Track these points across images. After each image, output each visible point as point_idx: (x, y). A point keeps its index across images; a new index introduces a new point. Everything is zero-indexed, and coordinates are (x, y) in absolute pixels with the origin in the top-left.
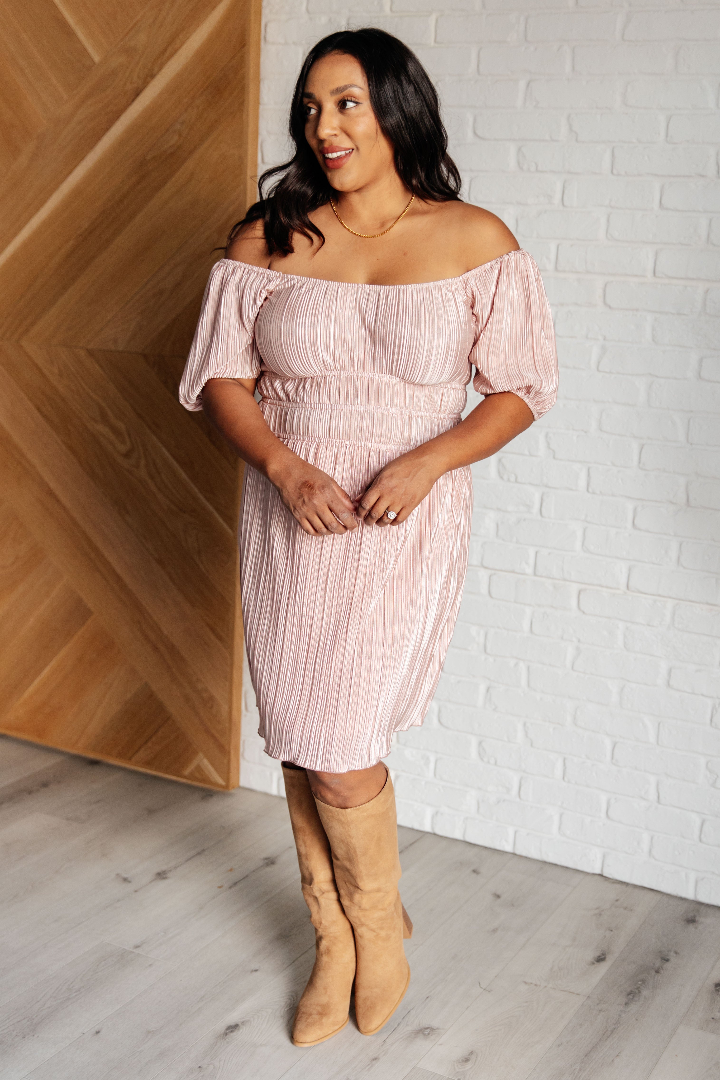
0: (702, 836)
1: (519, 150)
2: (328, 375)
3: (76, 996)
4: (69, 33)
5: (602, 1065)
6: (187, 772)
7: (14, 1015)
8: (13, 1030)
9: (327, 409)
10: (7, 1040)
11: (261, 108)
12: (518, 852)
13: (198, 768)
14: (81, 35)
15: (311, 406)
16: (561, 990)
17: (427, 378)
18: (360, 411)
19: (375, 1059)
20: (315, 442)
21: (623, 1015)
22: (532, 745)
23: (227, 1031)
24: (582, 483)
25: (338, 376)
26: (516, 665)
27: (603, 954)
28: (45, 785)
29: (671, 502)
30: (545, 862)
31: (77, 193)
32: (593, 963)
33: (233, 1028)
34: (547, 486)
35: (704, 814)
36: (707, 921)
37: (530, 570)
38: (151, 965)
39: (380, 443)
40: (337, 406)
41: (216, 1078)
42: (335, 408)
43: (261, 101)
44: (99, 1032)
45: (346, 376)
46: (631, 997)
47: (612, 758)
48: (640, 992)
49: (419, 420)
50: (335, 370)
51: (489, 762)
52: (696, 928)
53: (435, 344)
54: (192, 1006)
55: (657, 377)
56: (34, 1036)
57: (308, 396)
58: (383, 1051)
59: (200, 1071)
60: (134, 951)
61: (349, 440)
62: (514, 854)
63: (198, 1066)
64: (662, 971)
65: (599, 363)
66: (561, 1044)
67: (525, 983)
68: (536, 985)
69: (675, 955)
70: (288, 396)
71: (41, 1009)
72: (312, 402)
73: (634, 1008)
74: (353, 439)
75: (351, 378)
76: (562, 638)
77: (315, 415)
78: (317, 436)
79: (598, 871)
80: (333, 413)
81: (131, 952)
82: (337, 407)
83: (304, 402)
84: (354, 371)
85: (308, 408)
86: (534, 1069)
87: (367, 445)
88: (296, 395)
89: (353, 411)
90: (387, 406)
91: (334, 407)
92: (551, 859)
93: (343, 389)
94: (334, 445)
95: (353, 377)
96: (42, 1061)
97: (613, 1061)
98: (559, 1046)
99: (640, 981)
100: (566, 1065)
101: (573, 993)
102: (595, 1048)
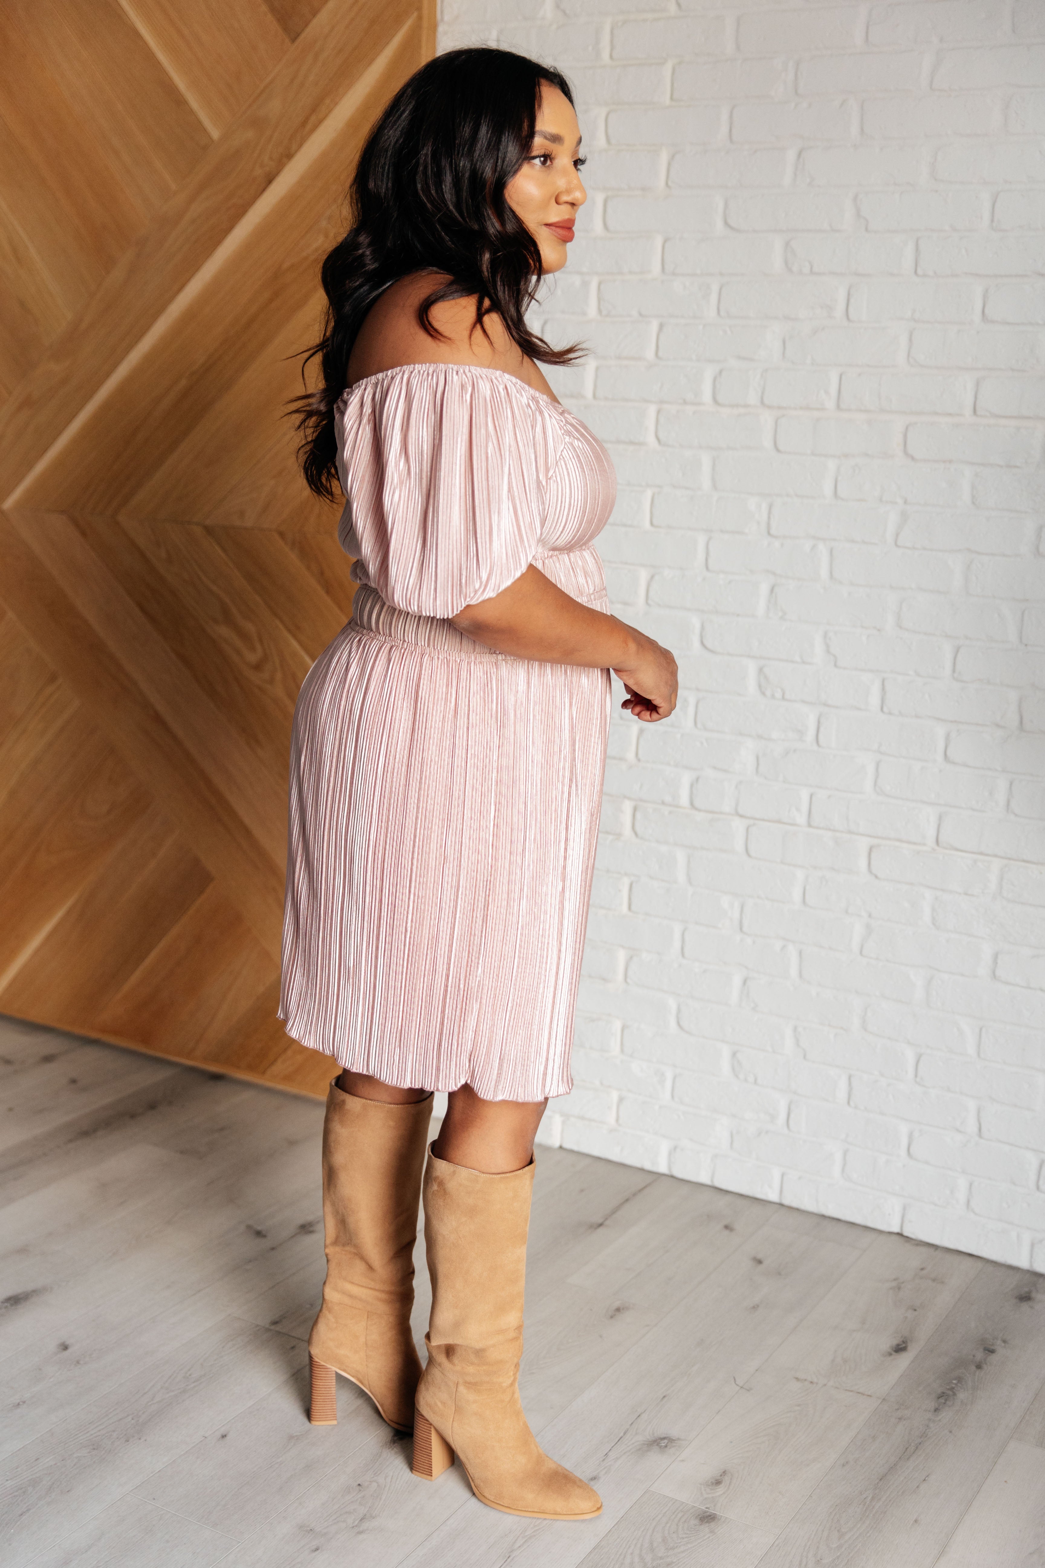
0: (1041, 1183)
1: (787, 244)
3: (195, 1387)
4: (180, 102)
5: (903, 1493)
7: (114, 1411)
8: (114, 1431)
10: (105, 1444)
12: (786, 1202)
14: (194, 102)
16: (846, 1390)
21: (931, 1425)
22: (805, 1057)
24: (874, 700)
26: (784, 948)
27: (903, 1342)
28: (152, 1106)
29: (998, 726)
30: (823, 1217)
32: (890, 1354)
34: (826, 705)
35: (1043, 1152)
37: (801, 819)
38: (293, 1348)
41: (380, 1499)
44: (225, 1436)
46: (942, 1400)
47: (916, 1076)
48: (954, 1394)
51: (746, 1080)
52: (1032, 1307)
55: (978, 553)
56: (140, 1439)
58: (605, 1468)
59: (360, 1490)
60: (271, 1328)
62: (781, 1205)
63: (357, 1483)
64: (985, 1367)
65: (897, 535)
66: (847, 1463)
67: (797, 1379)
68: (811, 1382)
69: (1003, 1345)
71: (149, 1404)
73: (946, 1415)
76: (847, 912)
79: (896, 1229)
81: (267, 1330)
86: (810, 1496)
92: (832, 1211)
96: (152, 1473)
97: (918, 1487)
98: (843, 1465)
99: (955, 1379)
100: (854, 1492)
101: (863, 1394)
102: (893, 1468)
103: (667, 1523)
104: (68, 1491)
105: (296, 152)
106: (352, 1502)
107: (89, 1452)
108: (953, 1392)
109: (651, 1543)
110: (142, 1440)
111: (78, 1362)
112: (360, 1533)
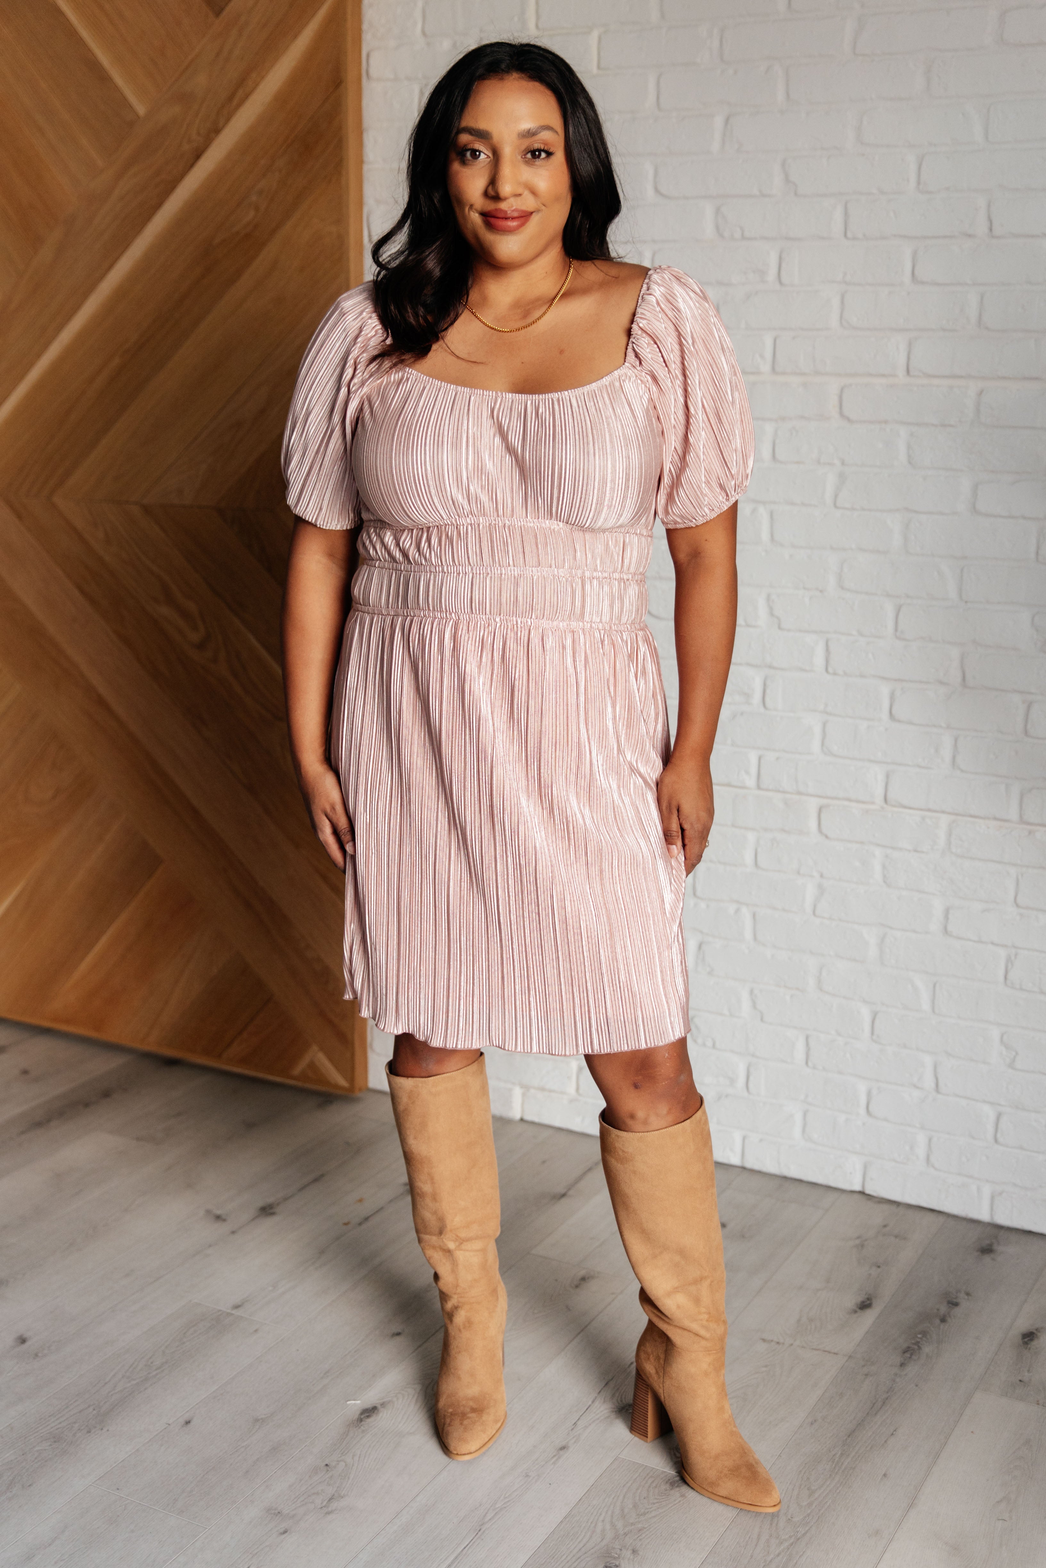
0: (999, 1135)
1: (718, 211)
2: (462, 524)
3: (157, 1374)
4: (103, 78)
5: (871, 1448)
6: (297, 1071)
7: (74, 1402)
8: (75, 1423)
9: (466, 573)
10: (66, 1436)
11: (366, 167)
12: (749, 1165)
13: (312, 1066)
14: (118, 79)
15: (443, 569)
16: (813, 1349)
17: (602, 520)
18: (513, 575)
19: (563, 1448)
20: (451, 619)
21: (898, 1380)
22: (762, 1020)
23: (362, 1417)
24: (819, 660)
25: (476, 526)
26: (737, 911)
27: (868, 1299)
28: (106, 1094)
29: (941, 683)
30: (785, 1178)
31: (120, 294)
32: (855, 1312)
33: (369, 1412)
34: (771, 667)
35: (999, 1105)
36: (1009, 1250)
37: (751, 782)
38: (256, 1331)
39: (543, 618)
40: (480, 568)
41: (349, 1478)
42: (478, 572)
43: (365, 159)
44: (189, 1422)
45: (488, 525)
46: (908, 1355)
47: (872, 1033)
48: (920, 1348)
49: (595, 582)
50: (470, 516)
51: (704, 1045)
52: (993, 1259)
53: (609, 471)
54: (314, 1385)
55: (916, 512)
56: (102, 1429)
57: (436, 555)
58: (574, 1437)
59: (328, 1471)
60: (233, 1312)
61: (500, 615)
62: (743, 1168)
63: (325, 1464)
64: (949, 1320)
65: (836, 496)
66: (815, 1421)
67: (764, 1340)
68: (778, 1343)
69: (966, 1297)
70: (405, 555)
71: (111, 1394)
72: (444, 564)
73: (912, 1369)
74: (505, 615)
75: (496, 527)
76: (799, 873)
77: (450, 583)
78: (454, 611)
79: (858, 1188)
80: (474, 580)
81: (229, 1315)
82: (480, 571)
83: (433, 564)
84: (498, 516)
85: (439, 572)
86: (780, 1456)
87: (525, 622)
88: (420, 554)
89: (503, 576)
90: (551, 567)
91: (476, 571)
92: (793, 1172)
93: (486, 543)
94: (479, 623)
95: (497, 526)
96: (115, 1463)
97: (886, 1442)
98: (812, 1424)
99: (919, 1334)
100: (823, 1449)
101: (829, 1352)
102: (860, 1425)
103: (637, 1489)
104: (30, 1485)
105: (224, 126)
106: (320, 1483)
107: (51, 1445)
108: (919, 1346)
109: (622, 1510)
110: (105, 1430)
111: (36, 1355)
112: (328, 1513)
